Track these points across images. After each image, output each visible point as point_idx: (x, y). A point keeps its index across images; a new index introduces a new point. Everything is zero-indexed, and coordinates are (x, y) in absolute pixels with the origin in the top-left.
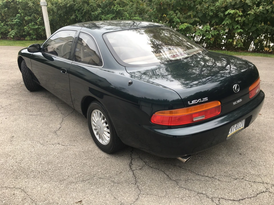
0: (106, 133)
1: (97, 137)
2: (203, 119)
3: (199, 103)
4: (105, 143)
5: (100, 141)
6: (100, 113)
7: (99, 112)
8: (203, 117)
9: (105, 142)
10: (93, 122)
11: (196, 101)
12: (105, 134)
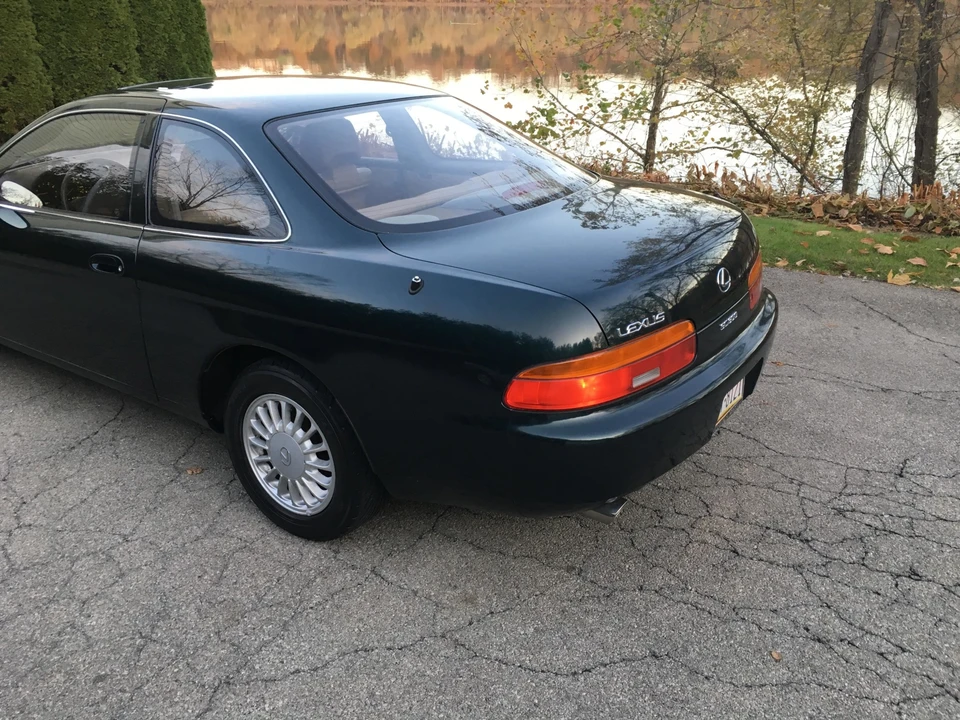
0: (314, 473)
1: (272, 489)
2: (654, 380)
3: (644, 332)
4: (304, 507)
5: (286, 502)
6: (289, 405)
7: (283, 405)
8: (654, 373)
9: (305, 503)
10: (251, 438)
11: (638, 326)
12: (309, 479)
